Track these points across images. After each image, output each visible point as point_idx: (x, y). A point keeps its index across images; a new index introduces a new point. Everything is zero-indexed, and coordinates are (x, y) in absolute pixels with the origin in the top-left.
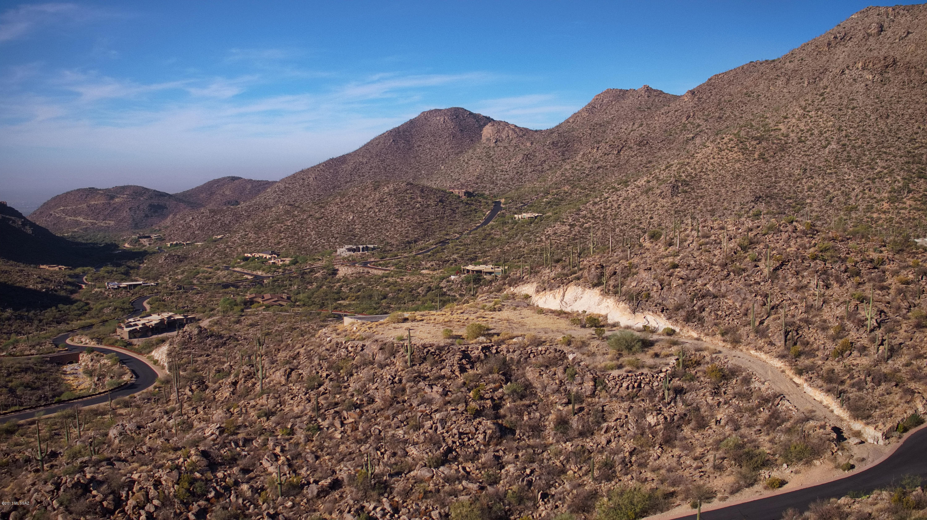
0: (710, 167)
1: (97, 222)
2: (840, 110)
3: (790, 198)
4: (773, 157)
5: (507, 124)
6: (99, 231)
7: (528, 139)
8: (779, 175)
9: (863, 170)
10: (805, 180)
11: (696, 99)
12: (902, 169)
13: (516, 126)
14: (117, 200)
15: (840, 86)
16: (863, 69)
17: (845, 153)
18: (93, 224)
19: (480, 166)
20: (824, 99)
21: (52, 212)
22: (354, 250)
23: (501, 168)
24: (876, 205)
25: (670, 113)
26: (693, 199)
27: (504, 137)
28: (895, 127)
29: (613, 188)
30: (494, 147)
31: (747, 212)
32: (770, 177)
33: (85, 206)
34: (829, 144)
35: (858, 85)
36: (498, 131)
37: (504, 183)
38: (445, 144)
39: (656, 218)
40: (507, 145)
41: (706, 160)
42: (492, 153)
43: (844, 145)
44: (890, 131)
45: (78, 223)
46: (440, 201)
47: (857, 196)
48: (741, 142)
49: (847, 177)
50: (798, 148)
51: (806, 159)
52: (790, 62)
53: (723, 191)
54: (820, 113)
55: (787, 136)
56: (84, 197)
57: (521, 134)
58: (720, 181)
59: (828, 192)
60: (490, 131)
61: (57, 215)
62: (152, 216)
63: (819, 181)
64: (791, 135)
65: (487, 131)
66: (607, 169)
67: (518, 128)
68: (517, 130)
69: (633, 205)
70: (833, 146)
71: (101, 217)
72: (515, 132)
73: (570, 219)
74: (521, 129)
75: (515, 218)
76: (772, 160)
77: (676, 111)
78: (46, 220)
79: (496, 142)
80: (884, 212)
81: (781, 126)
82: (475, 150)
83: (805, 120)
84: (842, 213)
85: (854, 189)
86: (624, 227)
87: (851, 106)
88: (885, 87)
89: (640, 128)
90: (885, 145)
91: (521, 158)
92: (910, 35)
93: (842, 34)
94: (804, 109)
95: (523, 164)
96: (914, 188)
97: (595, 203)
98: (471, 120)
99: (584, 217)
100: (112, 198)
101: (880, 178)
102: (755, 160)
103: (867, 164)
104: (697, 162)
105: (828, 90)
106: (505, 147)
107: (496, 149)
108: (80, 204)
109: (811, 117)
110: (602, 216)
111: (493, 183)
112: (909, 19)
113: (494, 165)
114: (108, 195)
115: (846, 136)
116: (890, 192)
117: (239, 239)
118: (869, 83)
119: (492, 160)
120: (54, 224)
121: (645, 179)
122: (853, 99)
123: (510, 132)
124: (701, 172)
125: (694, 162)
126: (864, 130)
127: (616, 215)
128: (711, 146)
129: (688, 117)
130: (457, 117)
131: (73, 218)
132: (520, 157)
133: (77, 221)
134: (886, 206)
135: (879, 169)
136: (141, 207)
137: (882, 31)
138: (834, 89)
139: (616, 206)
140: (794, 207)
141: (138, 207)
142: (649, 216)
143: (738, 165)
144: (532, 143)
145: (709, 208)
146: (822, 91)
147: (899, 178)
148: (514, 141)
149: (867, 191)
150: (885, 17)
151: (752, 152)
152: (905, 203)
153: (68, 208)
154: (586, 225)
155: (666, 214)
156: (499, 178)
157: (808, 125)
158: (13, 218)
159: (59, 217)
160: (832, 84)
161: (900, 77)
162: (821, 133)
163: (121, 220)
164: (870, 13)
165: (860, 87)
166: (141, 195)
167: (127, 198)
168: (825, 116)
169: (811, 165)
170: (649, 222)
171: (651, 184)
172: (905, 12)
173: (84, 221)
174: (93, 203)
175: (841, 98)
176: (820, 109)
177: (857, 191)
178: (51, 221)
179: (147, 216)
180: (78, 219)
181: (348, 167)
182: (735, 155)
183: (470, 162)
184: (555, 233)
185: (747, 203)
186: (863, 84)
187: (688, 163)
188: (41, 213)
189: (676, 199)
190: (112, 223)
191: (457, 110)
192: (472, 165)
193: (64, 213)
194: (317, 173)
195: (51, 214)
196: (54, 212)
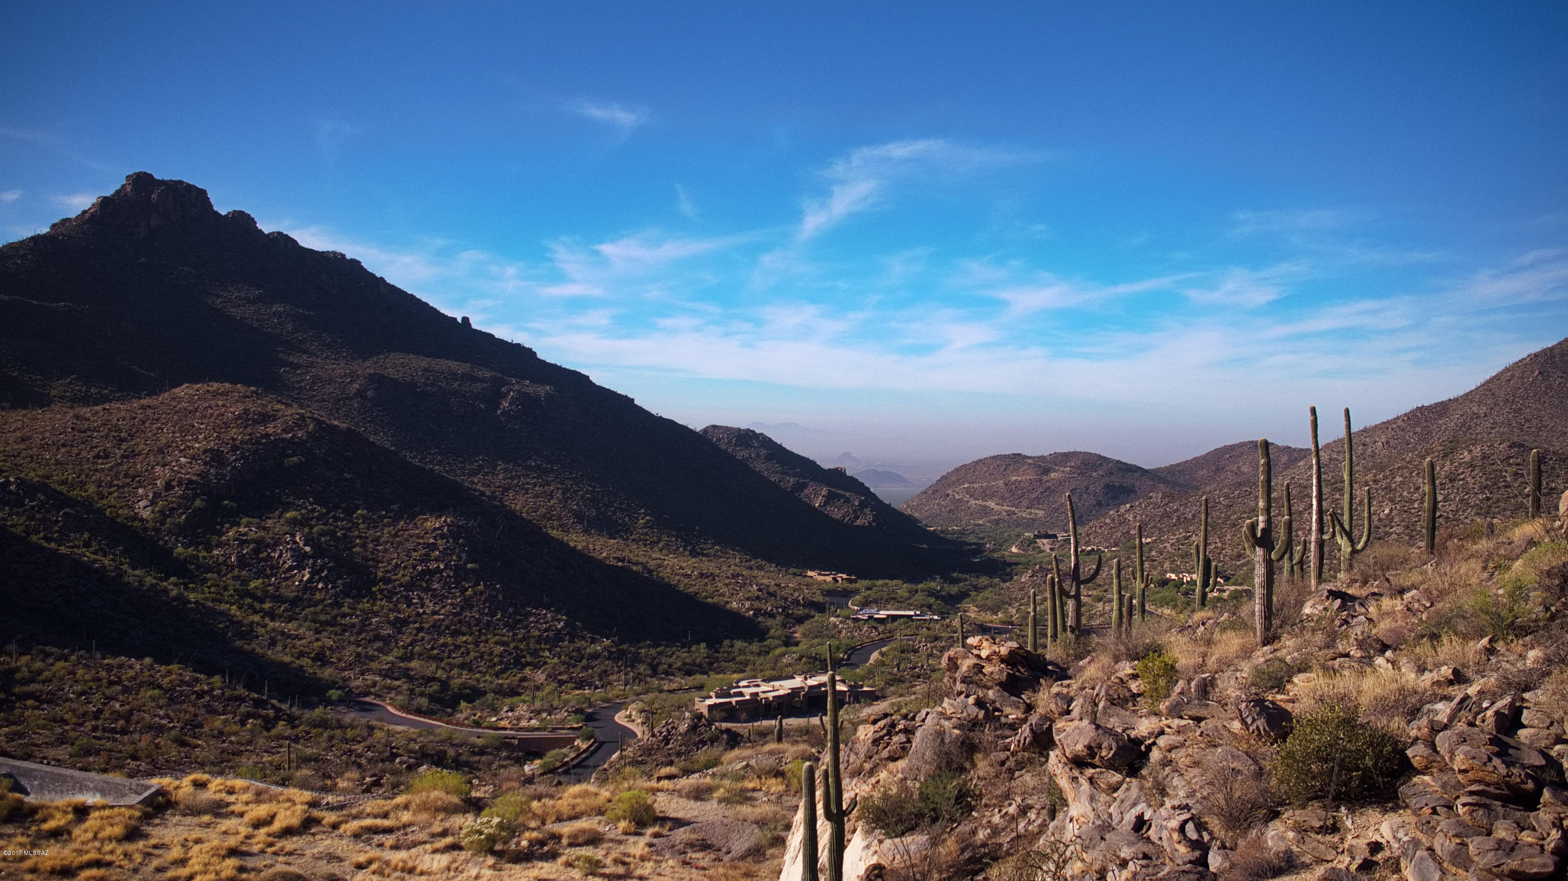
1: (1016, 511)
6: (1018, 525)
14: (1053, 475)
18: (1009, 514)
21: (950, 492)
33: (1001, 483)
45: (986, 511)
56: (1002, 469)
61: (957, 497)
62: (1108, 505)
71: (1025, 503)
78: (938, 504)
100: (1046, 471)
108: (995, 480)
114: (1040, 467)
120: (950, 512)
131: (980, 502)
133: (986, 507)
136: (1092, 488)
141: (1087, 488)
153: (976, 486)
159: (960, 500)
163: (1056, 510)
166: (1095, 468)
167: (1070, 472)
173: (997, 508)
174: (1014, 478)
178: (946, 507)
179: (1099, 504)
180: (987, 504)
181: (1451, 423)
188: (935, 492)
190: (1041, 513)
193: (967, 493)
194: (1390, 433)
195: (948, 495)
196: (954, 491)
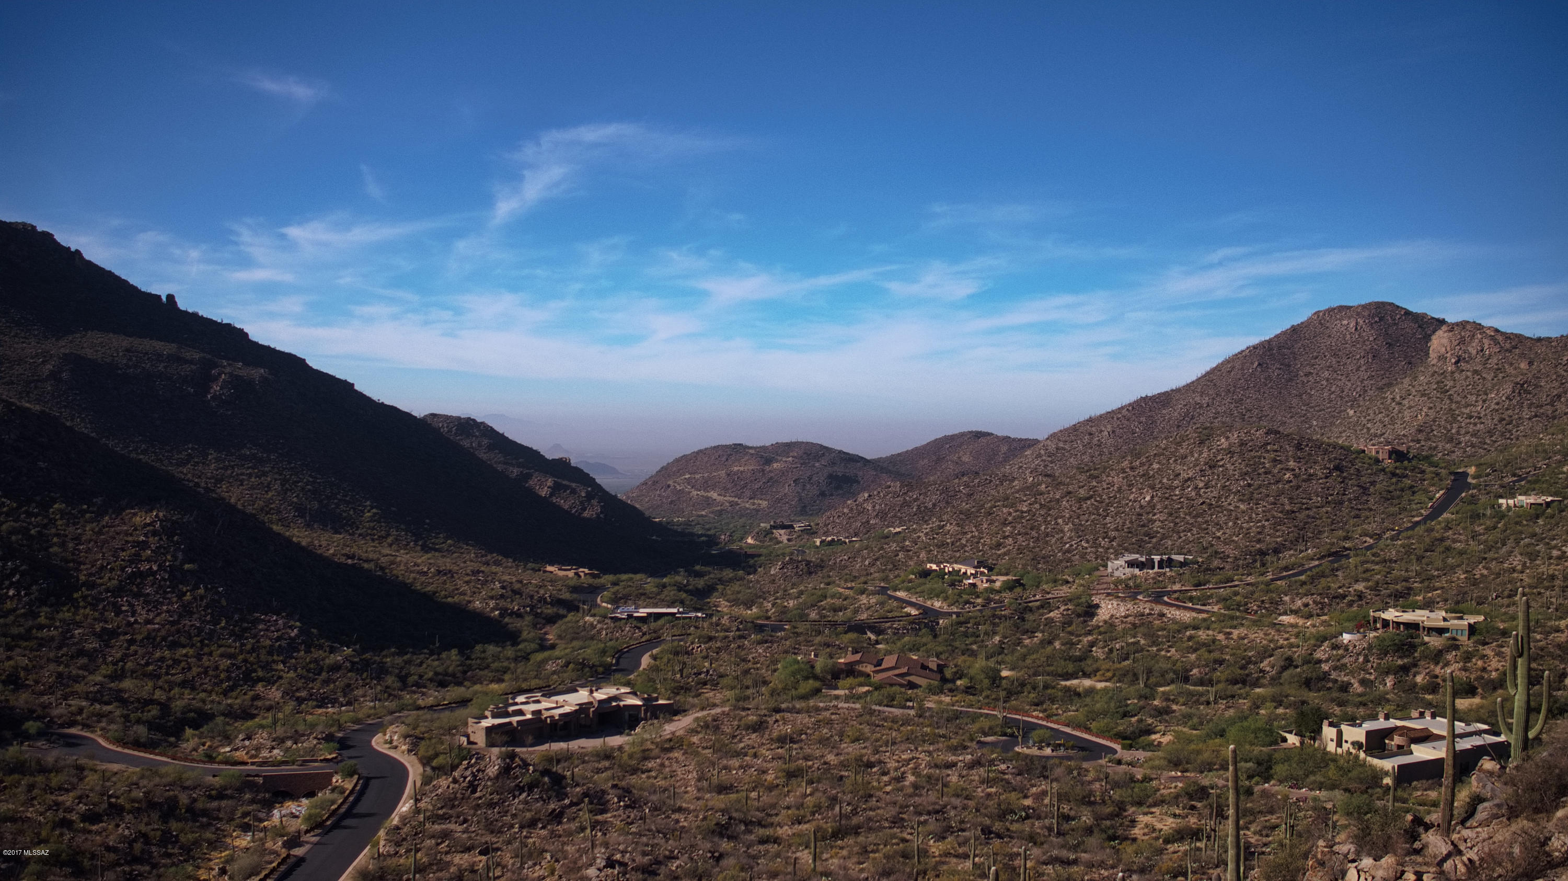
1: (739, 501)
5: (1478, 327)
6: (741, 516)
7: (1522, 356)
13: (1497, 331)
14: (775, 465)
18: (732, 504)
19: (1425, 410)
21: (670, 482)
22: (1141, 566)
23: (1467, 411)
27: (1474, 352)
30: (1452, 373)
33: (723, 473)
36: (1462, 341)
37: (1474, 440)
38: (1358, 370)
40: (1479, 368)
42: (1450, 384)
45: (708, 502)
46: (1337, 468)
56: (724, 459)
57: (1508, 346)
60: (1445, 341)
61: (678, 488)
62: (832, 495)
65: (1439, 342)
67: (1503, 334)
68: (1500, 338)
71: (748, 493)
72: (1497, 343)
74: (1508, 337)
75: (1500, 506)
78: (659, 495)
79: (1456, 363)
82: (1415, 378)
91: (1509, 391)
95: (1514, 402)
98: (1408, 326)
100: (769, 461)
106: (1476, 372)
107: (1457, 375)
108: (717, 470)
111: (1451, 440)
113: (1454, 406)
114: (762, 457)
117: (927, 534)
119: (1450, 398)
120: (671, 502)
123: (1486, 342)
130: (1381, 319)
131: (702, 493)
132: (1507, 389)
133: (708, 498)
136: (815, 478)
141: (810, 478)
144: (1531, 363)
148: (1494, 360)
153: (697, 476)
156: (1463, 431)
158: (574, 485)
159: (681, 491)
163: (779, 500)
166: (817, 458)
167: (793, 462)
173: (719, 498)
174: (736, 469)
178: (667, 497)
179: (823, 494)
180: (709, 495)
181: (1175, 412)
183: (1405, 402)
188: (655, 483)
190: (764, 504)
191: (1380, 306)
192: (1410, 408)
193: (689, 484)
194: (1116, 423)
195: (669, 486)
196: (675, 482)
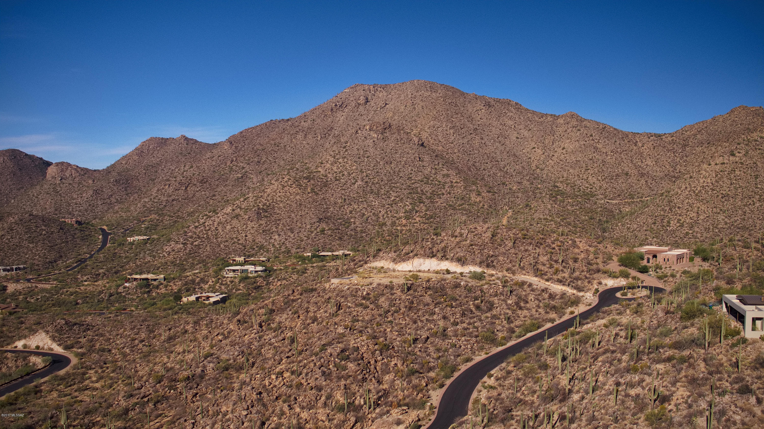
0: (279, 199)
2: (359, 158)
3: (339, 219)
4: (321, 191)
5: (69, 165)
7: (89, 177)
8: (328, 203)
9: (383, 198)
10: (346, 207)
11: (233, 147)
12: (408, 197)
13: (77, 166)
15: (356, 141)
16: (370, 130)
17: (368, 188)
19: (50, 200)
20: (346, 150)
22: (8, 271)
23: (74, 201)
24: (397, 221)
25: (214, 158)
26: (273, 221)
27: (68, 175)
28: (397, 169)
29: (206, 215)
30: (59, 184)
31: (316, 229)
32: (323, 205)
34: (356, 181)
35: (368, 141)
36: (62, 171)
37: (80, 213)
38: (7, 181)
39: (249, 236)
40: (71, 182)
41: (274, 194)
42: (59, 189)
43: (367, 182)
44: (394, 172)
47: (383, 216)
48: (297, 181)
49: (374, 204)
50: (336, 185)
51: (343, 192)
52: (304, 122)
53: (293, 215)
54: (345, 160)
55: (326, 176)
57: (82, 173)
58: (289, 209)
59: (364, 214)
60: (55, 170)
63: (356, 207)
64: (329, 175)
65: (51, 171)
66: (179, 201)
67: (80, 168)
68: (79, 170)
69: (228, 227)
70: (359, 183)
72: (78, 172)
73: (181, 239)
74: (82, 169)
75: (128, 240)
76: (320, 193)
77: (219, 156)
79: (61, 180)
80: (404, 226)
81: (320, 169)
82: (42, 186)
83: (336, 165)
84: (377, 227)
85: (380, 212)
86: (226, 244)
87: (366, 156)
88: (386, 142)
89: (192, 169)
90: (393, 181)
91: (92, 193)
92: (387, 106)
93: (340, 103)
94: (334, 157)
95: (94, 198)
96: (418, 209)
97: (196, 227)
98: (27, 160)
99: (191, 237)
101: (395, 204)
102: (309, 193)
103: (385, 194)
104: (269, 195)
105: (348, 144)
106: (70, 184)
107: (61, 185)
109: (340, 163)
110: (205, 236)
111: (70, 214)
112: (385, 94)
113: (62, 199)
115: (367, 176)
116: (405, 213)
118: (375, 139)
119: (60, 195)
121: (231, 208)
122: (366, 151)
123: (73, 172)
124: (273, 202)
125: (266, 195)
126: (377, 172)
127: (216, 235)
128: (276, 184)
129: (232, 161)
130: (15, 157)
132: (91, 192)
134: (404, 222)
135: (393, 198)
137: (367, 102)
138: (352, 144)
139: (214, 228)
140: (344, 225)
142: (244, 235)
143: (298, 197)
144: (94, 181)
145: (288, 228)
146: (344, 145)
147: (407, 203)
148: (77, 179)
149: (389, 213)
150: (368, 92)
151: (306, 188)
152: (415, 219)
154: (196, 243)
155: (256, 233)
156: (75, 210)
157: (339, 168)
160: (351, 140)
161: (395, 136)
162: (349, 174)
164: (358, 88)
165: (370, 142)
168: (349, 162)
169: (348, 196)
170: (245, 239)
171: (236, 211)
172: (382, 89)
175: (358, 150)
176: (345, 157)
177: (383, 212)
182: (294, 190)
183: (39, 197)
184: (174, 250)
185: (314, 223)
186: (372, 141)
187: (262, 196)
189: (261, 222)
191: (14, 151)
192: (42, 199)
